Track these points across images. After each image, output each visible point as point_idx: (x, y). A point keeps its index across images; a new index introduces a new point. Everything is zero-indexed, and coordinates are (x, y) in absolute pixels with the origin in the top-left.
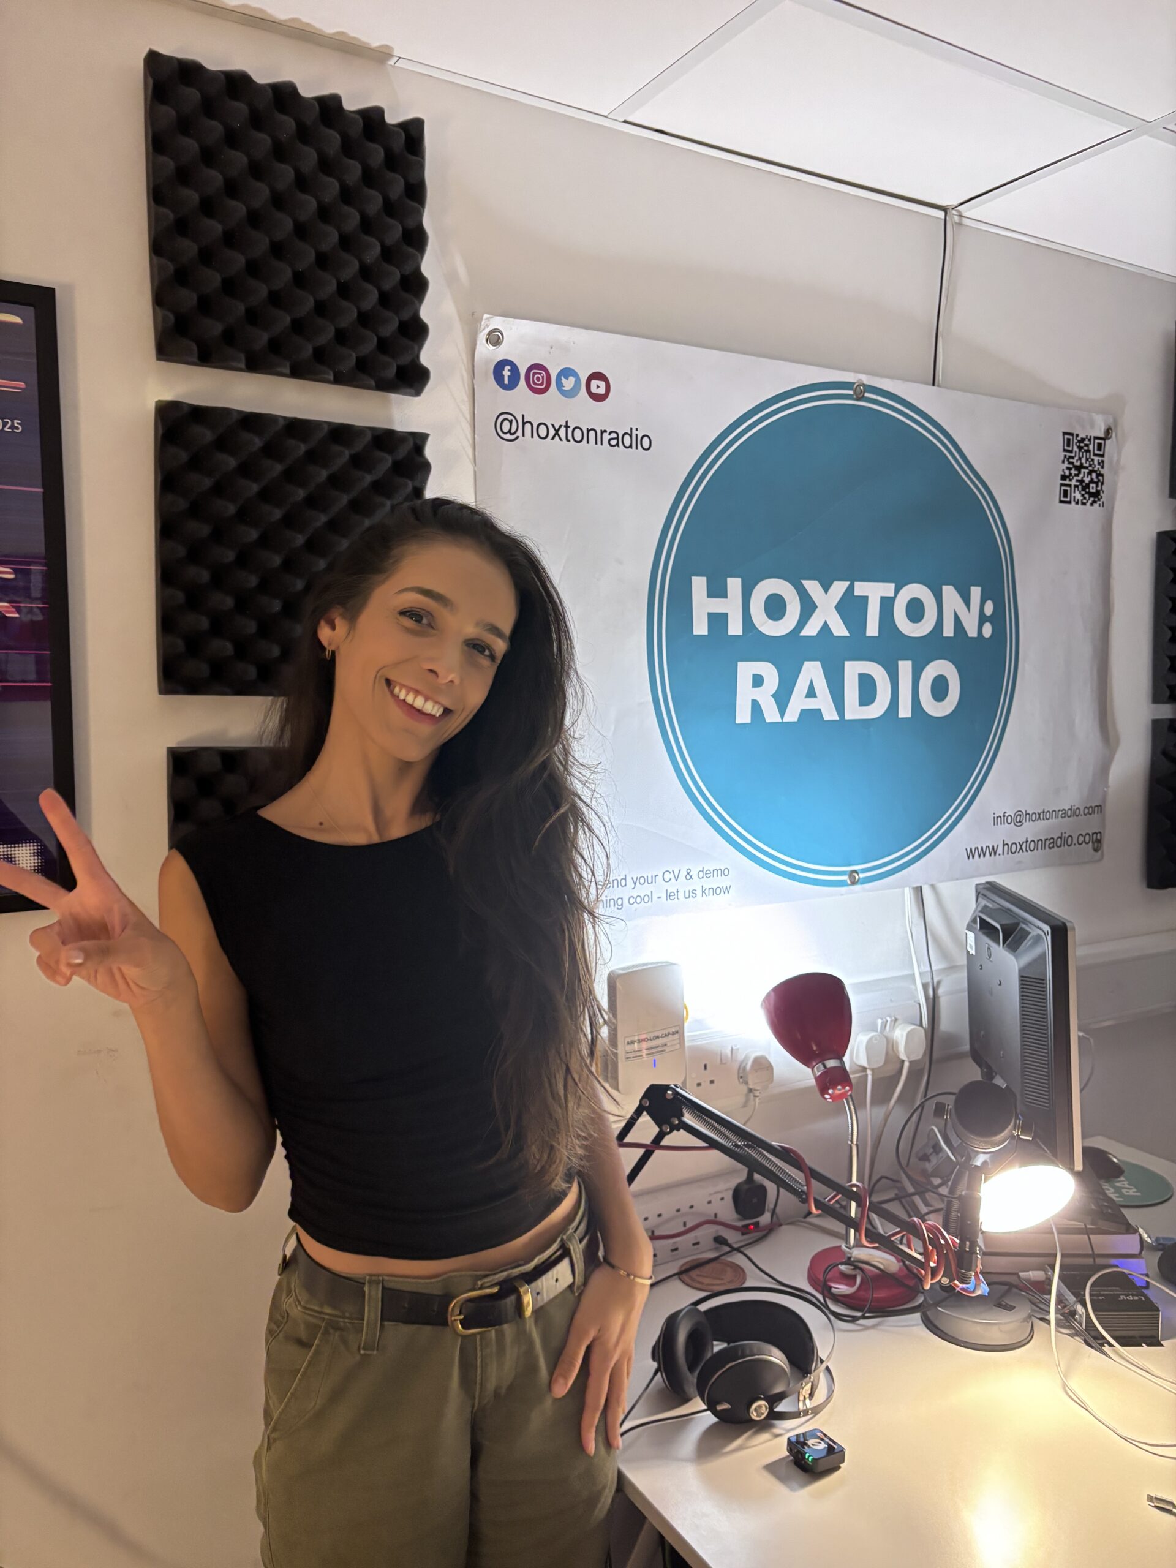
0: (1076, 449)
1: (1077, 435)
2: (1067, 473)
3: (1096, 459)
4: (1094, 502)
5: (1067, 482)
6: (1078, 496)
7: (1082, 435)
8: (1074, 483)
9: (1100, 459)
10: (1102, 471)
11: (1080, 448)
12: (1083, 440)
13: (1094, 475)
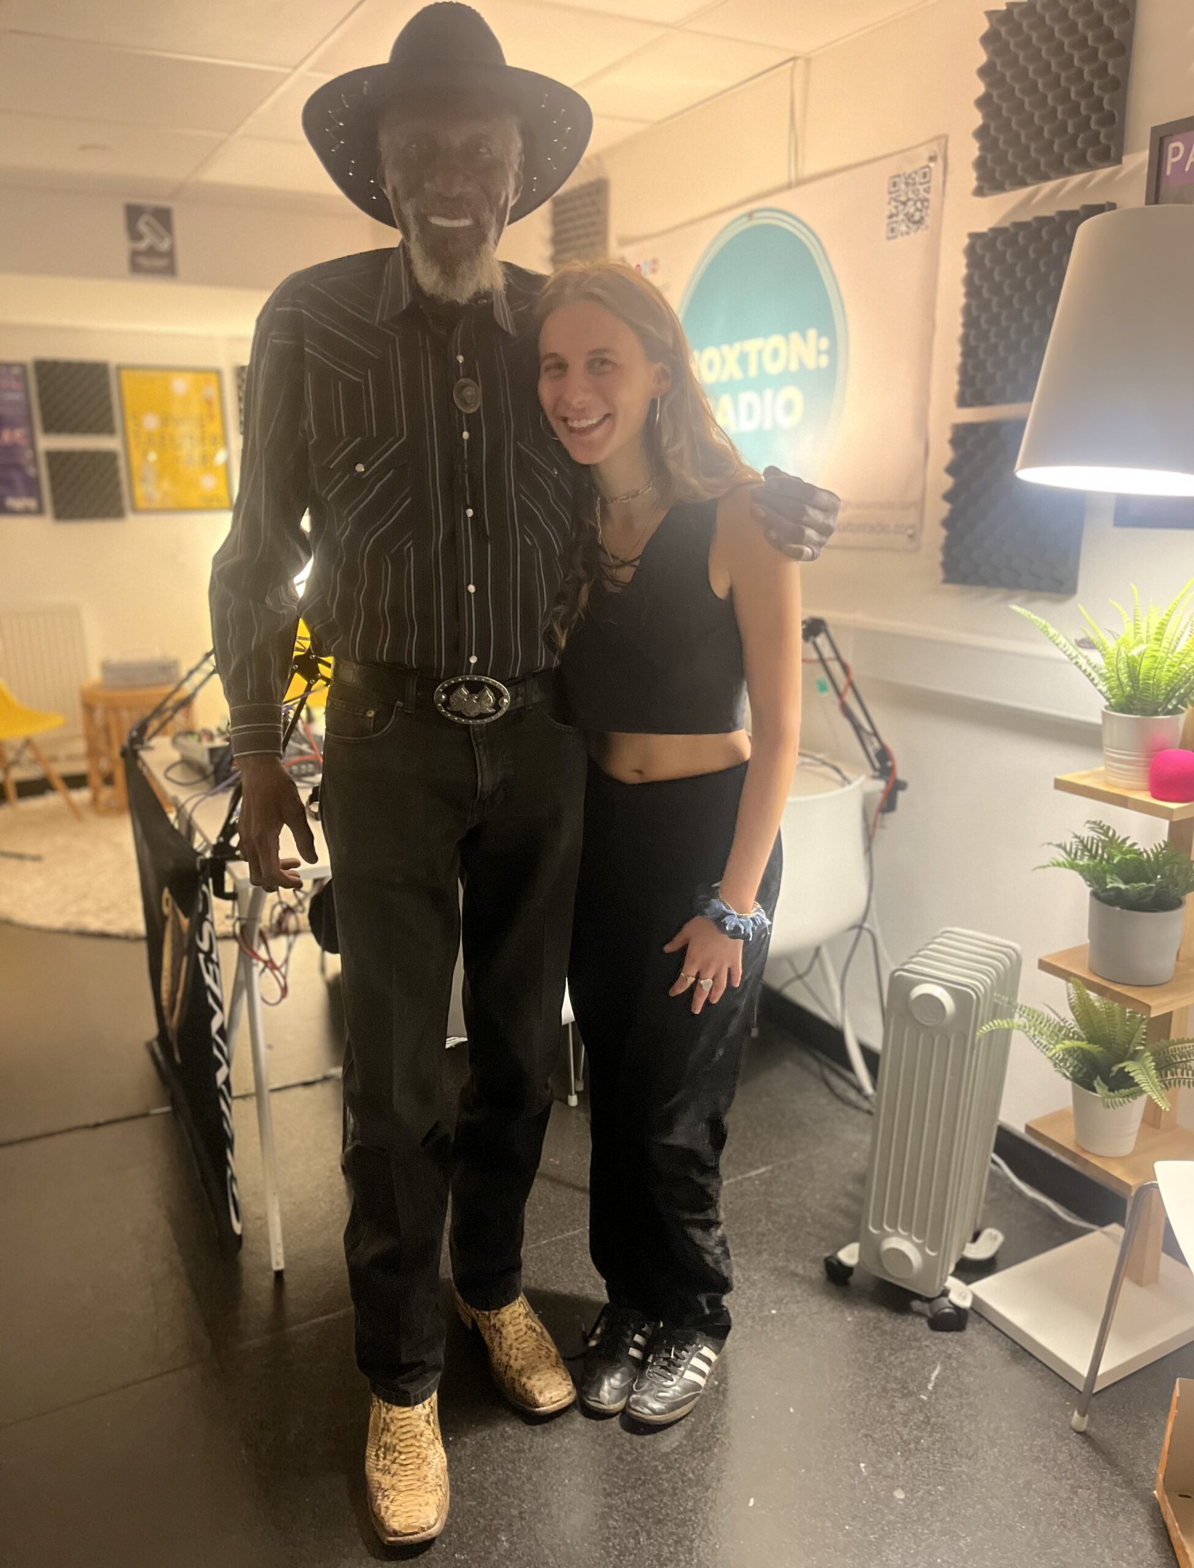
0: (903, 186)
1: (904, 174)
2: (894, 211)
3: (921, 188)
4: (918, 228)
5: (895, 219)
6: (903, 228)
7: (908, 172)
8: (901, 217)
9: (926, 186)
10: (927, 196)
11: (907, 184)
12: (910, 176)
13: (919, 205)
